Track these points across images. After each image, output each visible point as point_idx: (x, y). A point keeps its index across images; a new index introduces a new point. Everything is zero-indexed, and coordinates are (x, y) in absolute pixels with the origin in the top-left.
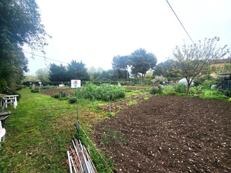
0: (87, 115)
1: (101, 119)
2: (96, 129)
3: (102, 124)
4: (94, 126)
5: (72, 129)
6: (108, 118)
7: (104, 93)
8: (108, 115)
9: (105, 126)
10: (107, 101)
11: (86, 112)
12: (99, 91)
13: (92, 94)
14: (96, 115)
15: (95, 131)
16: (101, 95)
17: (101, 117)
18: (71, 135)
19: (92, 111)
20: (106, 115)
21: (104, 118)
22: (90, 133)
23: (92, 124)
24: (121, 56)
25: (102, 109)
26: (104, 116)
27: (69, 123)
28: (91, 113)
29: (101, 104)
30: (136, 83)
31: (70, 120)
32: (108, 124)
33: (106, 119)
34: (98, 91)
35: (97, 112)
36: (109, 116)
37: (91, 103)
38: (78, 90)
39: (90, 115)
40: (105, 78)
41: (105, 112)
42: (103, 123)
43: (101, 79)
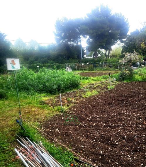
0: (28, 113)
1: (49, 115)
2: (45, 127)
3: (51, 121)
4: (42, 123)
5: (10, 129)
6: (58, 113)
7: (47, 81)
8: (58, 110)
9: (57, 123)
10: (53, 94)
11: (25, 109)
12: (39, 78)
13: (29, 85)
14: (41, 111)
15: (44, 129)
16: (43, 85)
17: (49, 113)
18: (12, 135)
19: (33, 107)
20: (56, 111)
21: (54, 114)
22: (38, 131)
23: (38, 122)
24: (69, 19)
25: (48, 104)
26: (53, 112)
27: (3, 123)
28: (33, 109)
29: (45, 98)
30: (95, 66)
31: (5, 120)
32: (60, 121)
33: (56, 115)
34: (36, 79)
35: (41, 108)
36: (59, 112)
37: (30, 96)
38: (4, 80)
39: (32, 112)
40: (43, 60)
41: (54, 107)
42: (54, 120)
43: (36, 62)
